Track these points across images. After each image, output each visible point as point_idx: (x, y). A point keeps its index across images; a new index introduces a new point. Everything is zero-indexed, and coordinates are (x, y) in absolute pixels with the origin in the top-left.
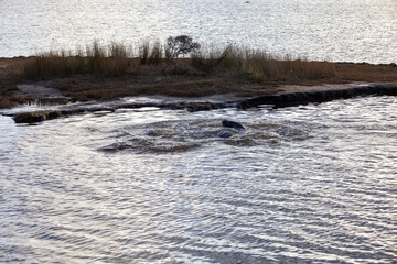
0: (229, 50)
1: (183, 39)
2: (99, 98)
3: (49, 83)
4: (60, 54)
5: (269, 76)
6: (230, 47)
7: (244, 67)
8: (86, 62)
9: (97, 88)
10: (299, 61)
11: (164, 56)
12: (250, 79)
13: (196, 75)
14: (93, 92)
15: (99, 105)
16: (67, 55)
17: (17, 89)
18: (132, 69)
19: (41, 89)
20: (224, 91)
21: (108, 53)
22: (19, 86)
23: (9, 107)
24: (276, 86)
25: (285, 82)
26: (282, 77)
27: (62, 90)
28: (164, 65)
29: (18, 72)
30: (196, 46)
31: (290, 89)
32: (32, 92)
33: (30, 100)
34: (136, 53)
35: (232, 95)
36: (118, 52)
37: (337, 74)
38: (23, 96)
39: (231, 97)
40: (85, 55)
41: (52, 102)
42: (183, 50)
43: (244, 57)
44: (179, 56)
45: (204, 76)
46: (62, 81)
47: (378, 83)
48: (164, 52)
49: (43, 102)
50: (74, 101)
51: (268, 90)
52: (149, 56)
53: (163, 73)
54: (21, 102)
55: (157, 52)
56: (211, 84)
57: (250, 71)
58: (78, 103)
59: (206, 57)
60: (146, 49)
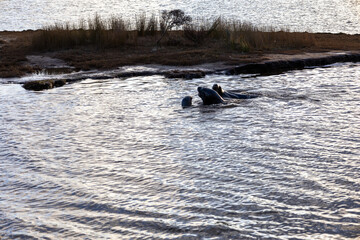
0: (218, 22)
1: (176, 13)
2: (100, 68)
3: (54, 54)
4: (65, 27)
5: (255, 46)
6: (219, 20)
7: (231, 38)
8: (88, 34)
9: (99, 59)
10: (282, 32)
11: (159, 29)
12: (238, 49)
13: (187, 45)
14: (94, 61)
15: (101, 74)
16: (71, 28)
17: (26, 60)
18: (129, 41)
19: (47, 59)
20: (213, 60)
21: (108, 26)
22: (27, 57)
23: (19, 76)
24: (260, 55)
25: (269, 51)
26: (267, 47)
27: (67, 60)
28: (159, 37)
29: (27, 44)
30: (188, 19)
31: (274, 58)
32: (40, 62)
33: (37, 70)
34: (134, 27)
35: (221, 63)
36: (118, 26)
37: (316, 43)
38: (32, 66)
39: (220, 65)
40: (88, 28)
41: (58, 71)
42: (177, 22)
43: (232, 29)
44: (173, 29)
45: (195, 46)
46: (67, 52)
47: (353, 52)
48: (159, 25)
49: (50, 71)
50: (77, 70)
51: (253, 59)
52: (145, 29)
53: (159, 44)
54: (30, 72)
55: (152, 23)
56: (201, 54)
57: (237, 41)
58: (81, 72)
59: (198, 29)
60: (142, 23)
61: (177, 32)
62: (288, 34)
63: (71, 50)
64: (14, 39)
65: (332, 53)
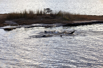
0: (60, 12)
1: (48, 9)
2: (26, 24)
3: (13, 20)
4: (16, 13)
5: (70, 19)
8: (23, 15)
9: (26, 22)
10: (78, 15)
12: (65, 19)
13: (51, 18)
14: (24, 23)
15: (26, 26)
16: (18, 13)
17: (5, 22)
18: (35, 17)
19: (11, 22)
21: (28, 13)
22: (5, 21)
23: (3, 27)
24: (72, 21)
25: (74, 20)
26: (74, 19)
27: (17, 22)
28: (43, 16)
29: (5, 17)
30: (52, 11)
31: (76, 22)
32: (9, 23)
33: (8, 25)
34: (36, 13)
35: (61, 23)
36: (31, 13)
37: (88, 18)
38: (6, 24)
40: (23, 13)
41: (14, 25)
42: (48, 12)
43: (64, 13)
45: (53, 19)
47: (98, 21)
48: (43, 12)
49: (12, 25)
51: (70, 22)
52: (39, 13)
53: (43, 18)
54: (6, 25)
55: (41, 12)
56: (55, 21)
57: (65, 17)
58: (21, 25)
59: (54, 14)
60: (38, 12)
61: (48, 14)
62: (80, 15)
63: (18, 19)
64: (2, 16)
65: (92, 21)
